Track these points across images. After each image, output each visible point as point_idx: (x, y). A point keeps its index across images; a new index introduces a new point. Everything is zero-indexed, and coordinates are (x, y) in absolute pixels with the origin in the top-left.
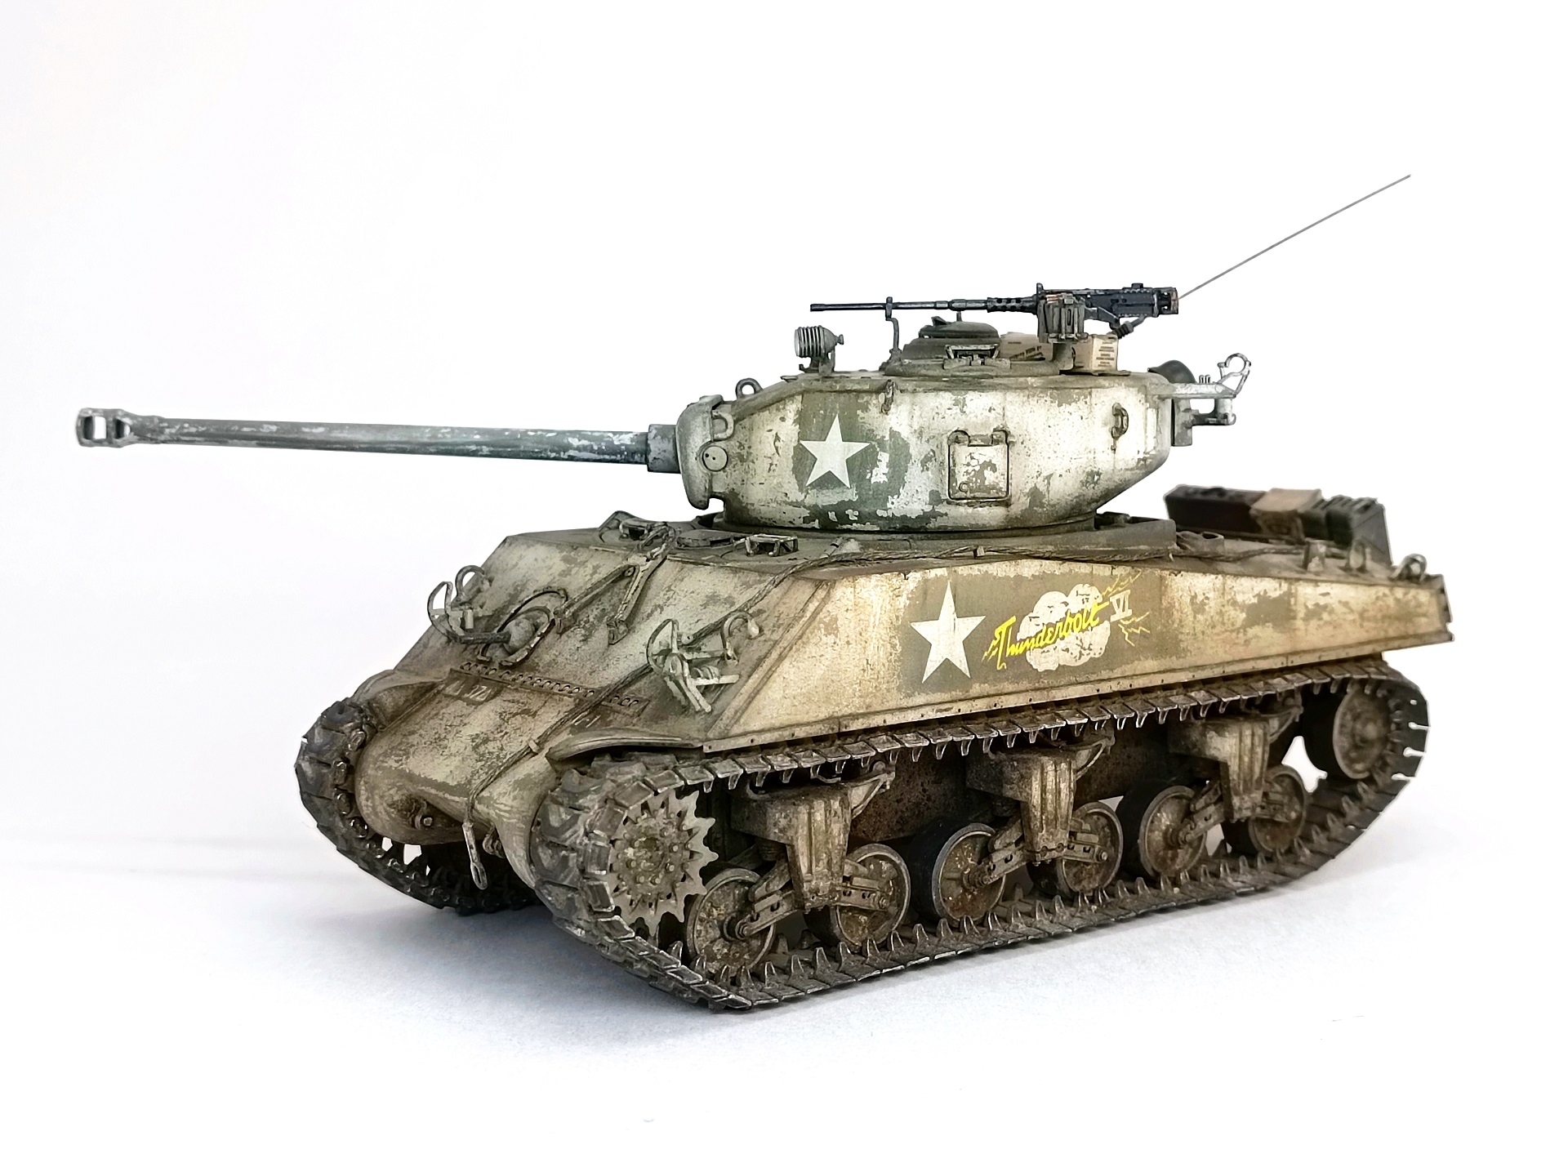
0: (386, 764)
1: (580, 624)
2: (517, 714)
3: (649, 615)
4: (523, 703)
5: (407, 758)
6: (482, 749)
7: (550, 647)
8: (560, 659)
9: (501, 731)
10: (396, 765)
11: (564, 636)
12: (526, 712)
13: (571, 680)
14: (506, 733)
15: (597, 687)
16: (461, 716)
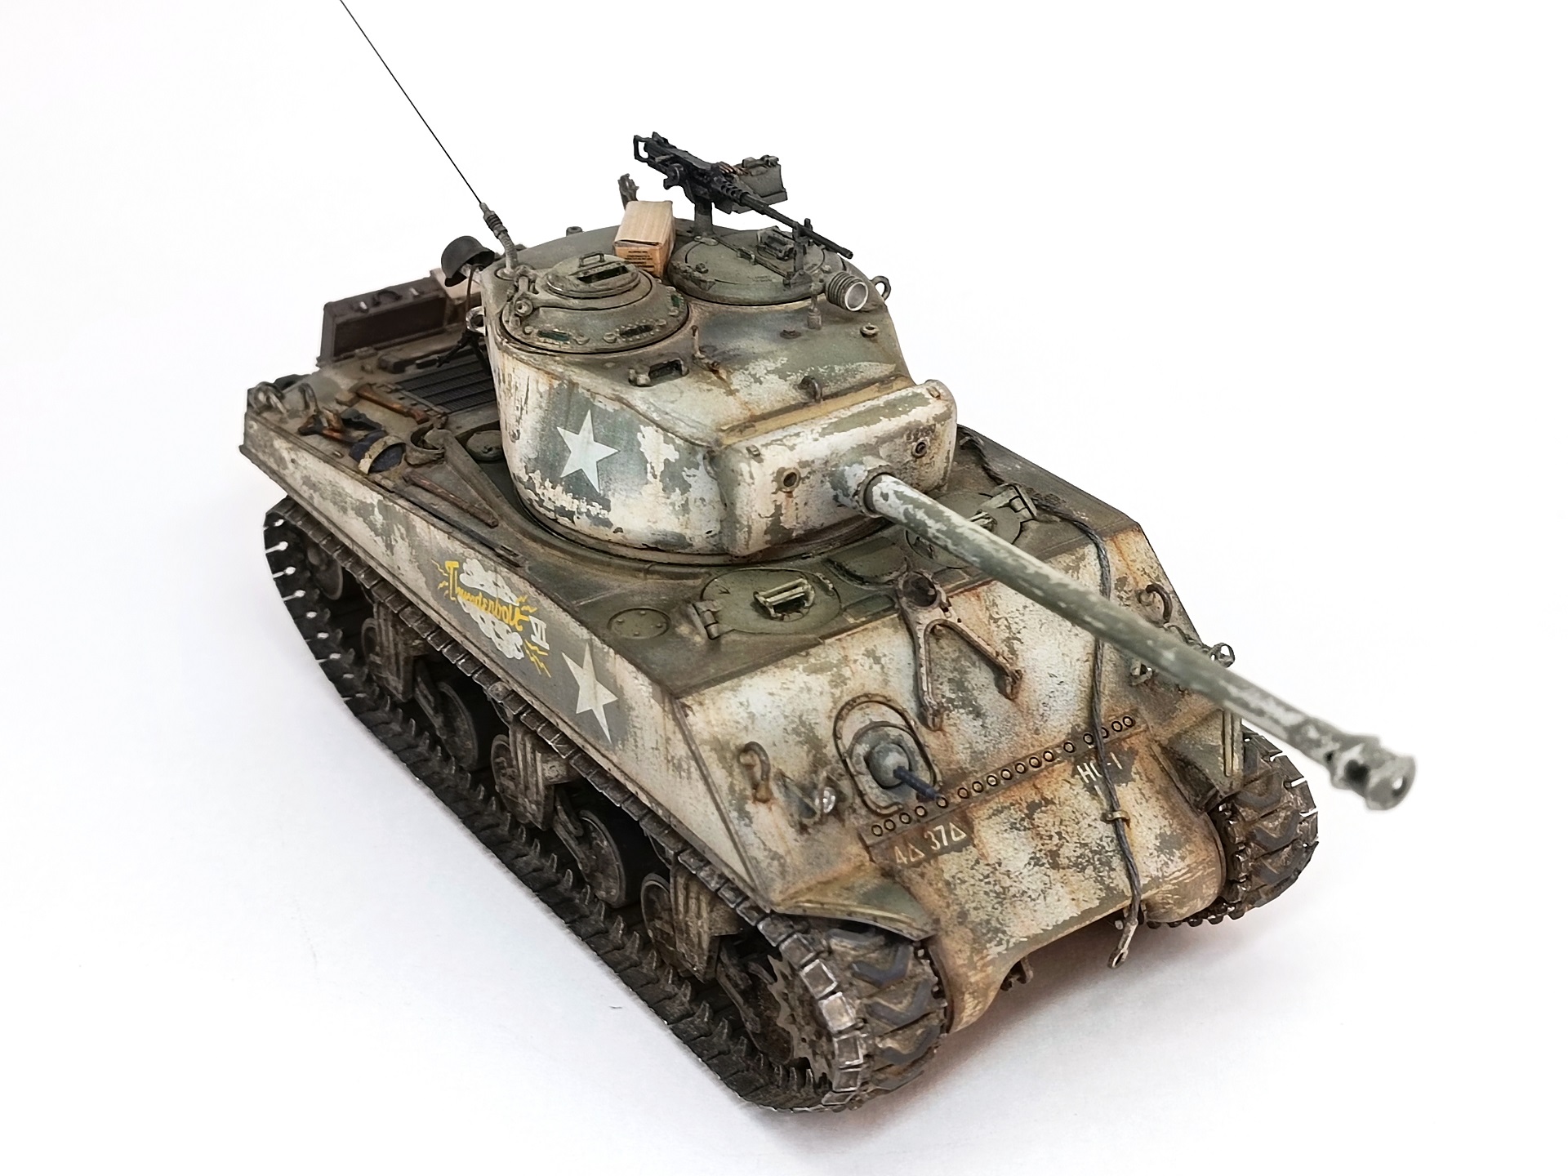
0: (989, 958)
1: (947, 709)
2: (1030, 817)
3: (1013, 651)
4: (1012, 804)
5: (1004, 932)
6: (1064, 861)
7: (949, 748)
8: (982, 747)
9: (1051, 837)
10: (1001, 949)
11: (947, 729)
12: (1033, 807)
13: (1024, 752)
14: (1059, 834)
15: (1064, 737)
16: (977, 862)
